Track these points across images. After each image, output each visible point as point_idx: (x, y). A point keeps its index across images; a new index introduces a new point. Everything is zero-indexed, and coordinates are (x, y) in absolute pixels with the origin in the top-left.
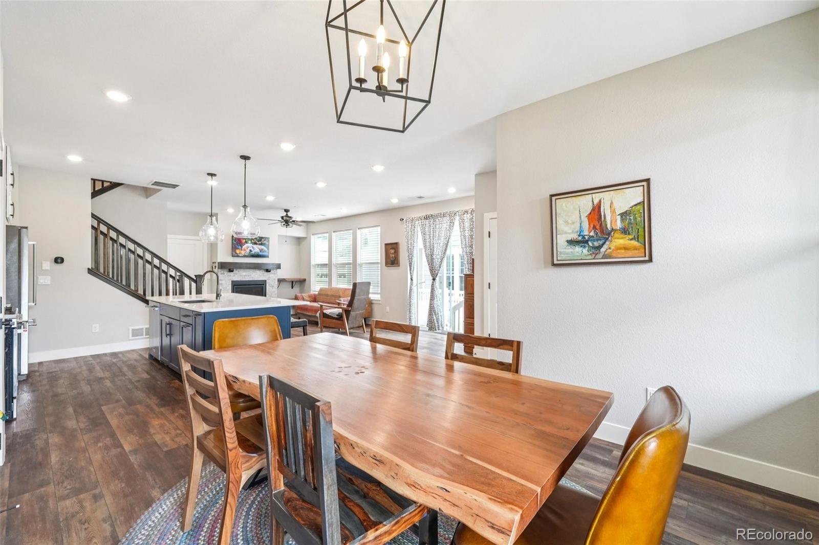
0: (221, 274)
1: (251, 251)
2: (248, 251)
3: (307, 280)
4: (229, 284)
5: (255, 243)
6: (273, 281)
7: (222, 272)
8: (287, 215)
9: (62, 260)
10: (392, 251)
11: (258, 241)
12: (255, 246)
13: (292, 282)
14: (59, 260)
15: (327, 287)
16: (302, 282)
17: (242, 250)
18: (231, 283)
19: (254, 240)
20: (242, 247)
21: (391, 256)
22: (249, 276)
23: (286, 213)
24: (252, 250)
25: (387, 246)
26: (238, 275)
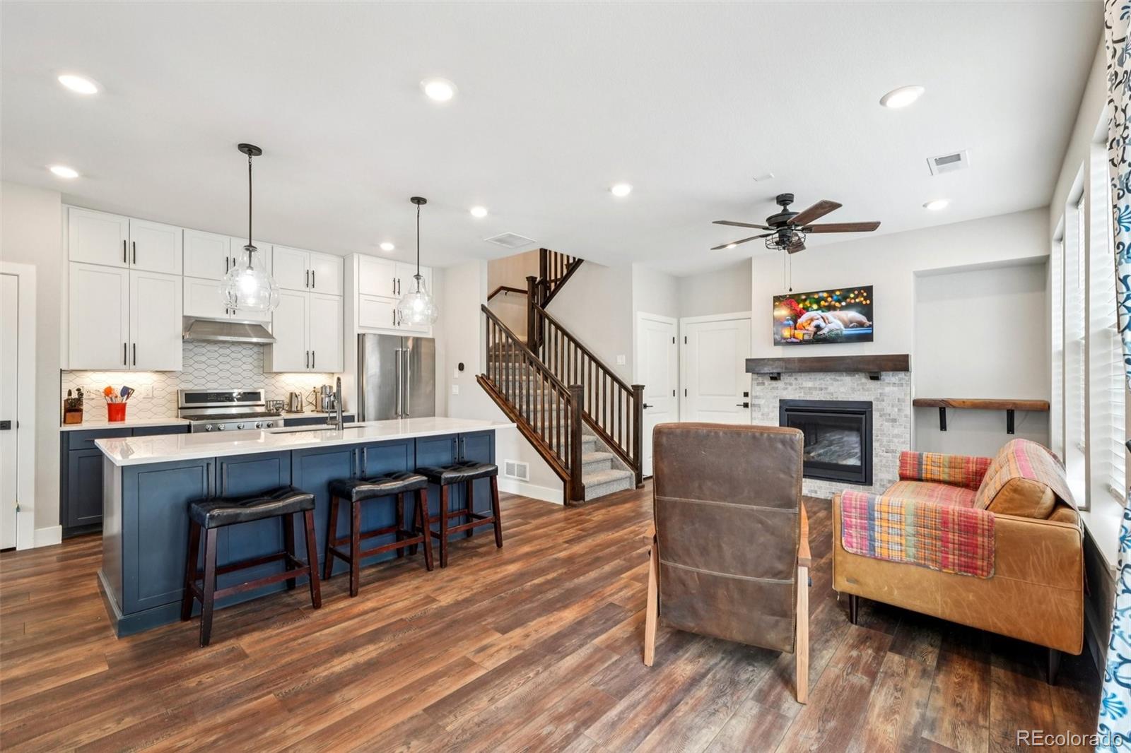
0: (758, 384)
1: (818, 328)
2: (811, 328)
4: (775, 406)
5: (830, 308)
6: (893, 406)
7: (760, 380)
8: (785, 210)
11: (839, 301)
12: (829, 315)
13: (1010, 415)
14: (461, 367)
17: (795, 329)
18: (778, 405)
19: (826, 301)
20: (795, 322)
22: (822, 389)
23: (782, 208)
24: (823, 324)
26: (794, 386)
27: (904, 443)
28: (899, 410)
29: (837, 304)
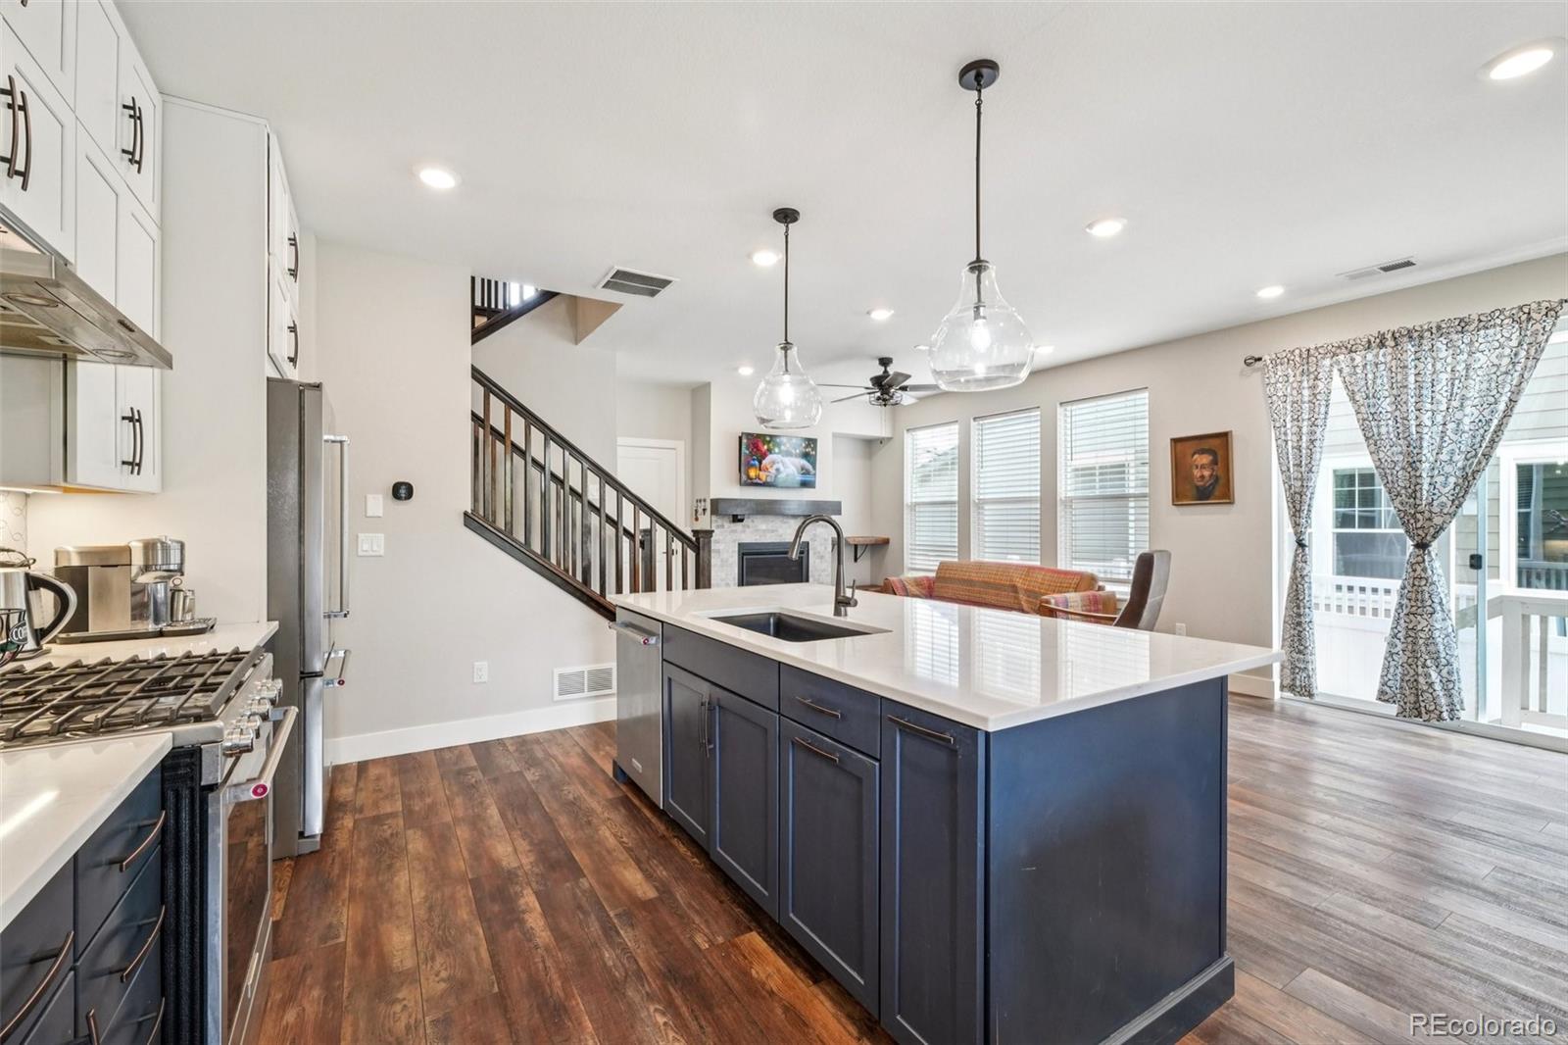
0: (718, 527)
1: (779, 471)
2: (773, 471)
3: (891, 541)
4: (733, 552)
5: (789, 454)
6: (821, 545)
7: (720, 521)
8: (886, 371)
9: (410, 494)
10: (1205, 459)
12: (787, 460)
13: (856, 546)
14: (402, 491)
15: (956, 560)
16: (879, 546)
17: (760, 470)
18: (737, 549)
20: (760, 463)
21: (1197, 473)
22: (773, 531)
23: (883, 369)
24: (782, 469)
25: (1179, 445)
26: (751, 529)
27: (827, 575)
28: (826, 548)
29: (793, 451)
